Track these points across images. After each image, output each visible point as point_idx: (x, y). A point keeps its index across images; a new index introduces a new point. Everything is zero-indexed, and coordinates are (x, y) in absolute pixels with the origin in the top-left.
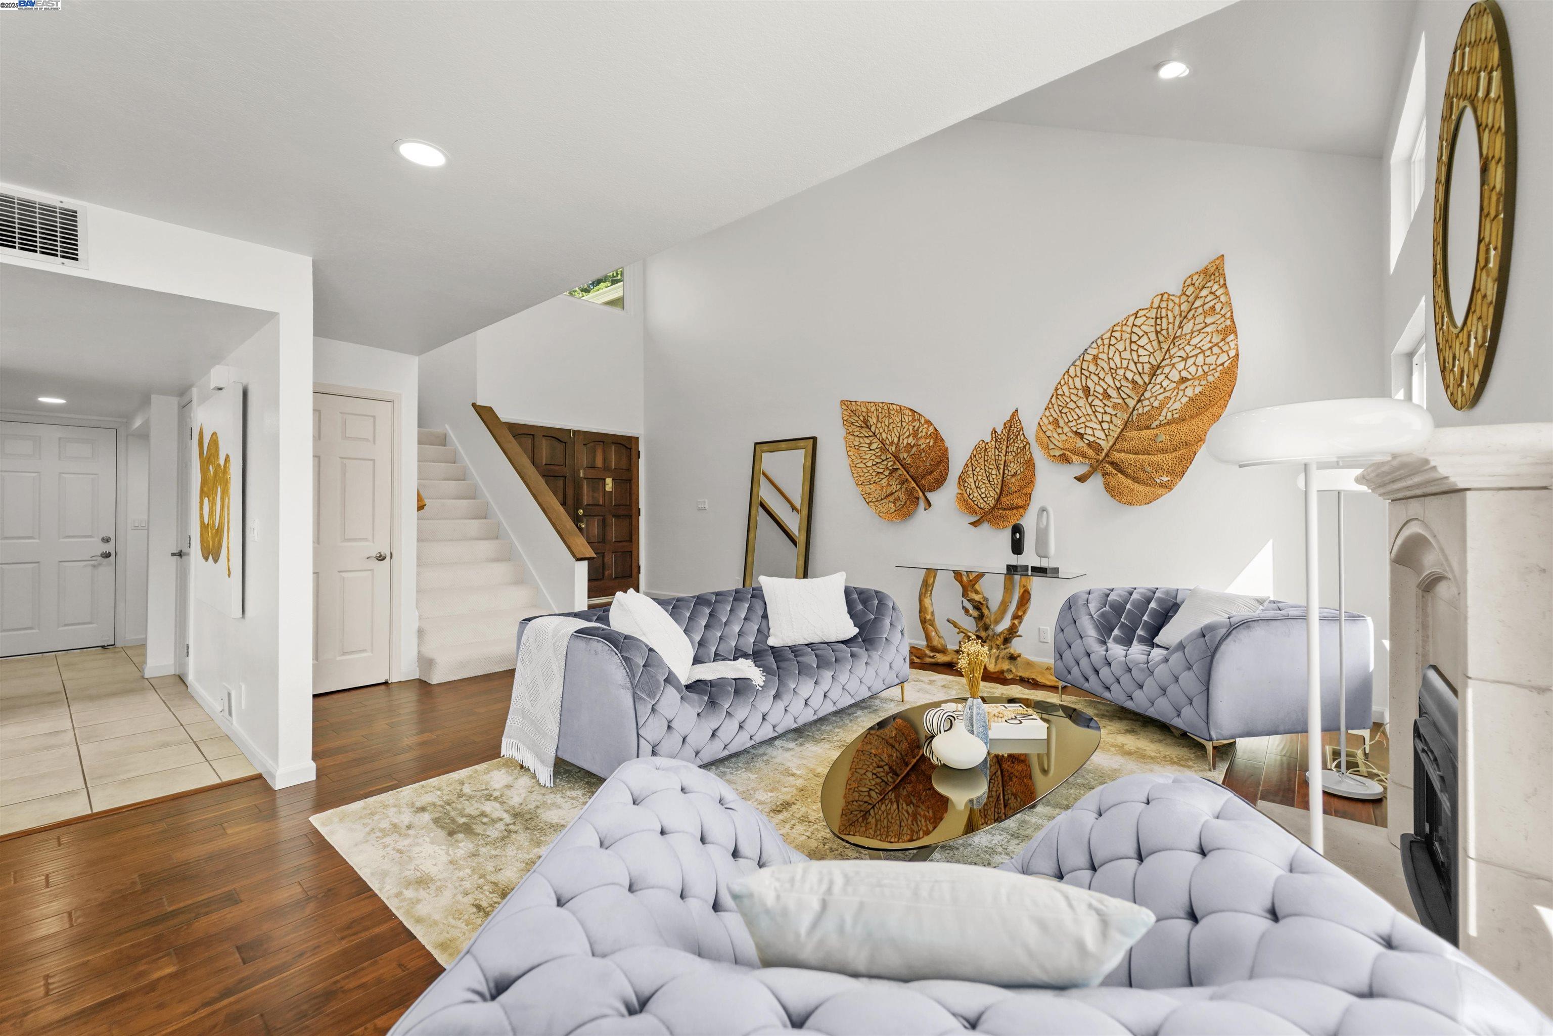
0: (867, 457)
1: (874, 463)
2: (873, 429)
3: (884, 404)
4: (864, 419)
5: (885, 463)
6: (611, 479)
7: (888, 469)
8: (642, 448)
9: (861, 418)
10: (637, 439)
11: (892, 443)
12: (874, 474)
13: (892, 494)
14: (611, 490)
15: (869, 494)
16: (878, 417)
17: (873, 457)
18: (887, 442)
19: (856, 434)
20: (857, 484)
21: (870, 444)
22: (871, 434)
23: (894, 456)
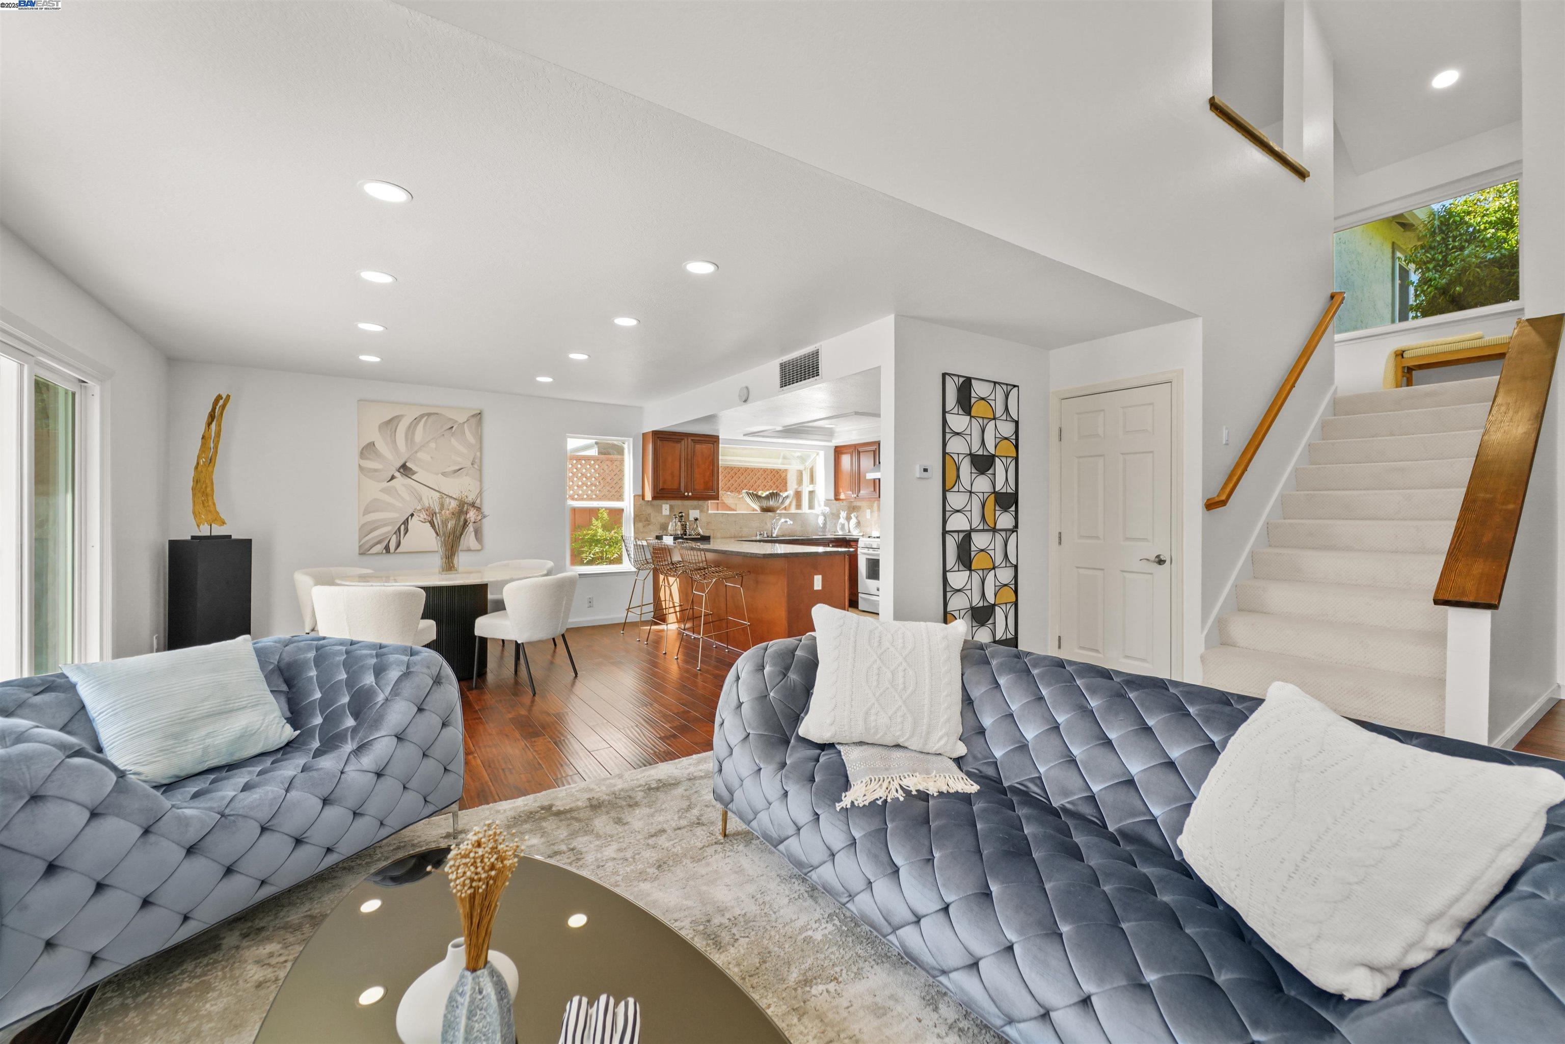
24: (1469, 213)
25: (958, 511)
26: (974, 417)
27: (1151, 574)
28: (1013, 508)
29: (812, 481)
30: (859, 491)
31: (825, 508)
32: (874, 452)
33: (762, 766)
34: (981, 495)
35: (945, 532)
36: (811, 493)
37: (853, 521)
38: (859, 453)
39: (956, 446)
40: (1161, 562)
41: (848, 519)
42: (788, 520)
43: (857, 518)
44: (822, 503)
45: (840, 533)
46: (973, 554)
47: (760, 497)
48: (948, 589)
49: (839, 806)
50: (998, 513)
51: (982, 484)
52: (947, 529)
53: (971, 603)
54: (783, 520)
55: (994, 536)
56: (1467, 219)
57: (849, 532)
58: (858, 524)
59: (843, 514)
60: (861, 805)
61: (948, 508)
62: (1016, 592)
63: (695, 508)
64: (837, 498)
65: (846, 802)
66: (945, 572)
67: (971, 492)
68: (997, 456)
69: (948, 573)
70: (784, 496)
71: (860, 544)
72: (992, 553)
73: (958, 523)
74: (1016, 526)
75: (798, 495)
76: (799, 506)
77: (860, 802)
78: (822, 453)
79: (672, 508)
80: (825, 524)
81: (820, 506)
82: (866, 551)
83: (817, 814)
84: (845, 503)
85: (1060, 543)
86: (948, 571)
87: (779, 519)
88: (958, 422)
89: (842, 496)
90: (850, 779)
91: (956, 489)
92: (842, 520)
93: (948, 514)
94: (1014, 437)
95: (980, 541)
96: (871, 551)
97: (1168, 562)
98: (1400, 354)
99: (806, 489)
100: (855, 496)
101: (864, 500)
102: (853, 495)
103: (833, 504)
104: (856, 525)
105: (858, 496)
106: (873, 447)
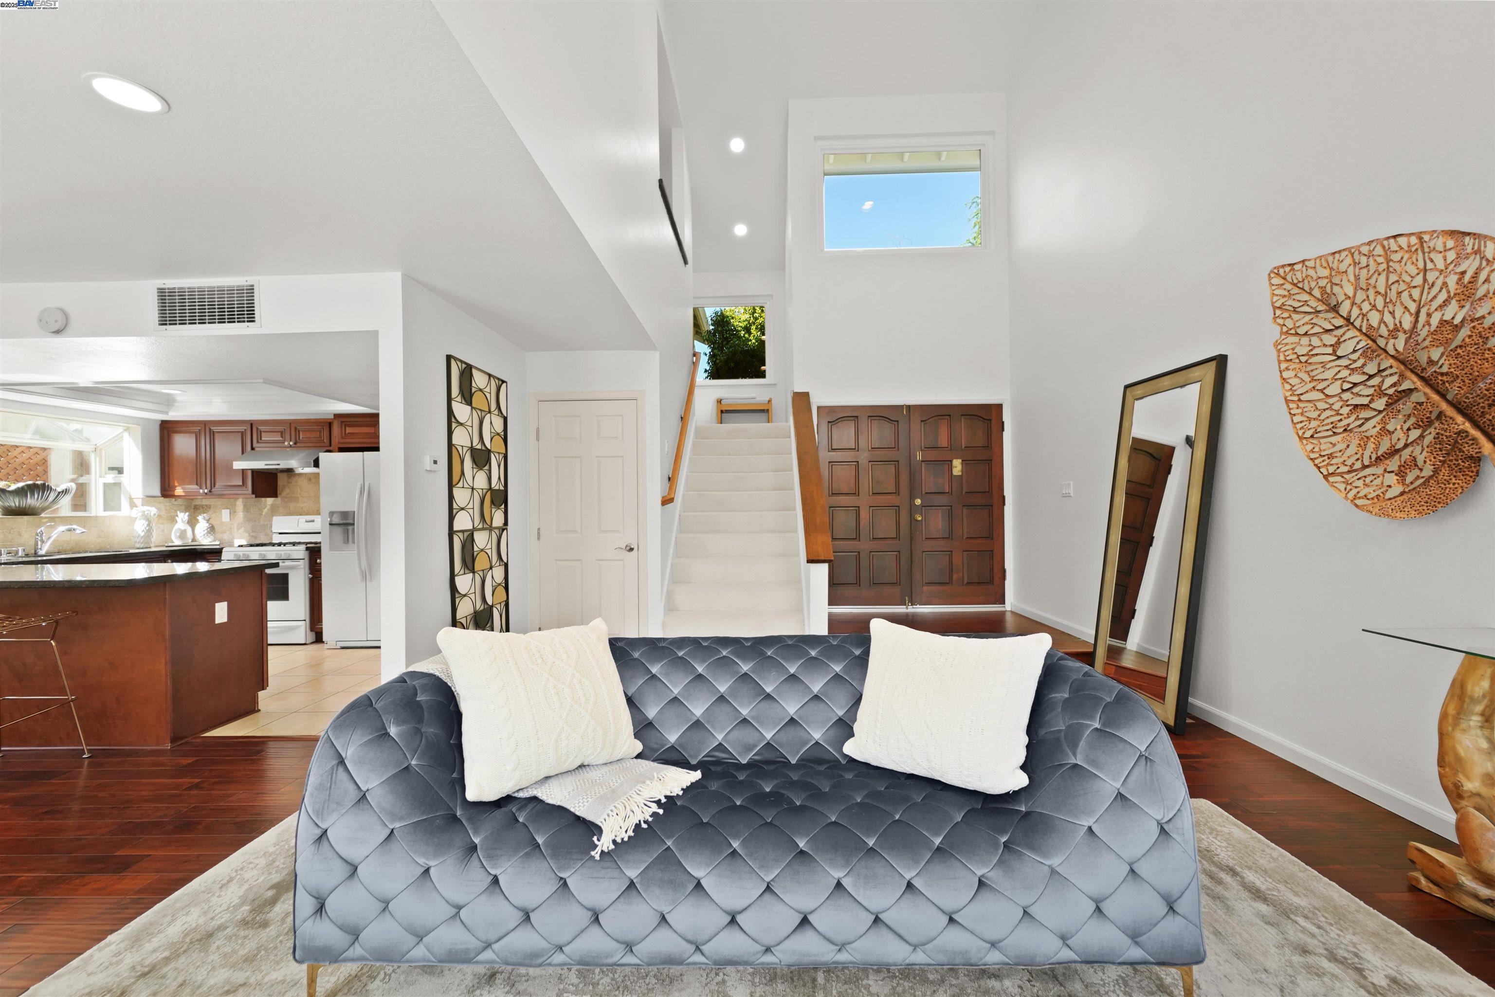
0: (1329, 374)
1: (1346, 386)
2: (1344, 310)
3: (1373, 245)
4: (1323, 289)
5: (1375, 381)
6: (960, 461)
7: (1381, 393)
8: (1007, 417)
9: (1317, 293)
10: (999, 407)
11: (1394, 333)
12: (1345, 410)
13: (1394, 452)
14: (960, 474)
15: (1331, 456)
16: (1357, 278)
17: (1345, 373)
18: (1384, 331)
19: (1301, 331)
20: (1301, 438)
21: (1336, 346)
22: (1339, 322)
23: (1403, 362)
24: (733, 318)
25: (462, 509)
26: (475, 408)
27: (623, 560)
28: (503, 506)
30: (213, 484)
31: (147, 508)
32: (243, 434)
33: (431, 863)
34: (480, 491)
35: (451, 533)
37: (202, 525)
38: (212, 434)
39: (461, 438)
40: (631, 549)
41: (192, 522)
43: (207, 521)
44: (138, 502)
45: (177, 542)
46: (475, 554)
48: (457, 595)
49: (596, 854)
50: (493, 510)
51: (480, 481)
52: (455, 528)
53: (475, 607)
55: (490, 534)
56: (732, 321)
57: (194, 540)
58: (212, 529)
59: (182, 516)
60: (626, 839)
61: (455, 506)
62: (506, 588)
64: (167, 494)
65: (605, 843)
66: (452, 576)
67: (473, 489)
68: (493, 452)
69: (456, 578)
71: (226, 556)
72: (489, 552)
73: (463, 522)
74: (506, 523)
76: (81, 507)
77: (623, 835)
80: (149, 532)
81: (132, 505)
83: (561, 878)
84: (180, 501)
85: (539, 539)
86: (456, 576)
87: (55, 527)
88: (462, 411)
89: (179, 491)
90: (589, 817)
91: (460, 485)
92: (180, 526)
93: (455, 511)
94: (503, 433)
95: (481, 540)
97: (636, 549)
98: (719, 401)
99: (99, 480)
100: (206, 491)
101: (221, 496)
102: (201, 491)
103: (160, 503)
104: (208, 532)
105: (210, 491)
106: (242, 428)
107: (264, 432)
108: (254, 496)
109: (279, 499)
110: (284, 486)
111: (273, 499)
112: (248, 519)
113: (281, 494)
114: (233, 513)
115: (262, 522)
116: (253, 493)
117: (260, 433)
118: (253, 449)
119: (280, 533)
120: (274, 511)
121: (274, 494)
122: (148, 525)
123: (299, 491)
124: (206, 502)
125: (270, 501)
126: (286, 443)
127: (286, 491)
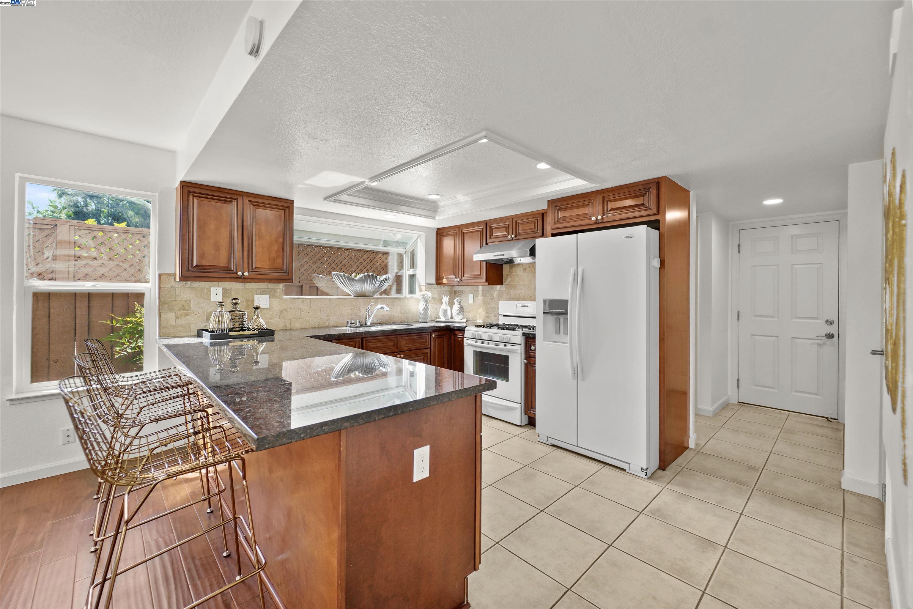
29: (413, 265)
30: (463, 275)
31: (427, 292)
32: (481, 232)
36: (412, 277)
37: (456, 307)
38: (463, 234)
41: (451, 304)
42: (384, 306)
43: (460, 303)
44: (423, 288)
45: (442, 318)
47: (353, 279)
54: (379, 306)
57: (452, 318)
58: (462, 310)
59: (446, 299)
63: (263, 292)
64: (439, 282)
70: (382, 279)
71: (467, 334)
75: (398, 279)
76: (399, 290)
78: (423, 235)
79: (225, 292)
80: (426, 310)
81: (421, 291)
82: (473, 342)
84: (446, 288)
87: (376, 305)
89: (445, 281)
92: (444, 306)
96: (480, 344)
99: (407, 272)
100: (458, 280)
101: (468, 284)
102: (456, 279)
103: (435, 288)
104: (459, 312)
105: (461, 280)
106: (480, 228)
107: (495, 228)
108: (487, 283)
109: (504, 286)
110: (507, 275)
111: (499, 286)
112: (484, 303)
113: (505, 282)
114: (475, 297)
115: (492, 306)
116: (486, 282)
117: (492, 229)
118: (487, 244)
119: (504, 316)
120: (500, 297)
121: (501, 283)
122: (426, 305)
123: (517, 279)
124: (460, 288)
125: (498, 287)
126: (509, 237)
127: (509, 279)
